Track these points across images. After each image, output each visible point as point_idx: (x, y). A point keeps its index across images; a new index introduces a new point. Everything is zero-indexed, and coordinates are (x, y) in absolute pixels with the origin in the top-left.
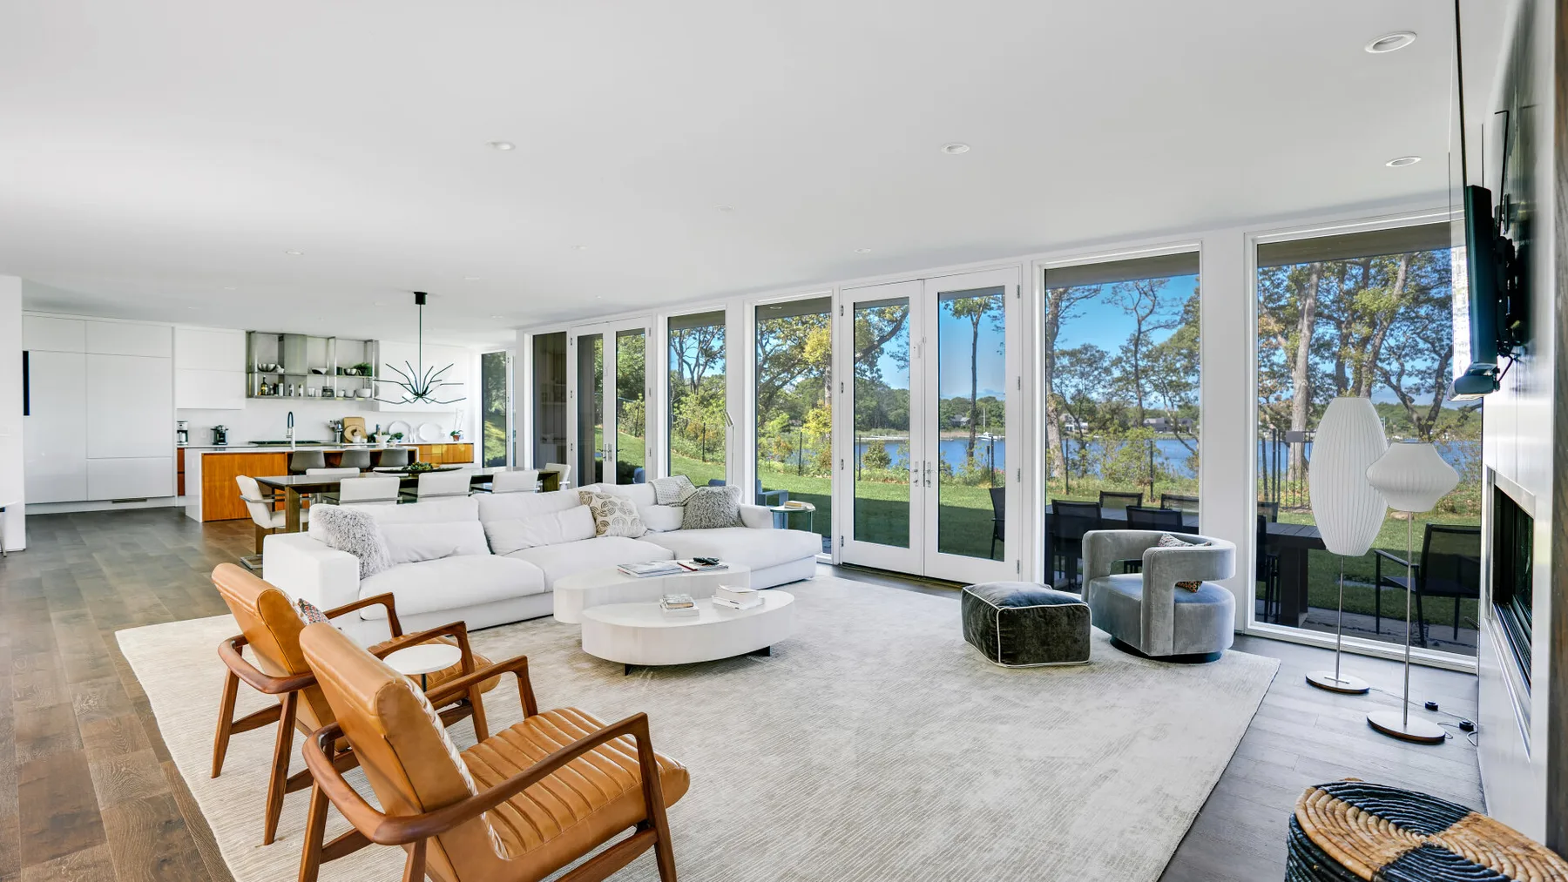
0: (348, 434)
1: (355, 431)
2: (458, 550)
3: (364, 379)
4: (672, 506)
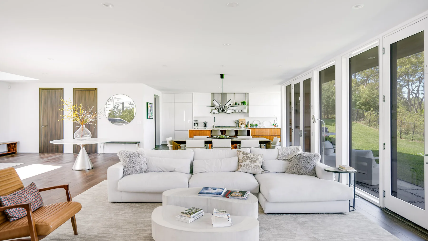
0: (240, 124)
2: (176, 170)
3: (244, 106)
4: (284, 161)
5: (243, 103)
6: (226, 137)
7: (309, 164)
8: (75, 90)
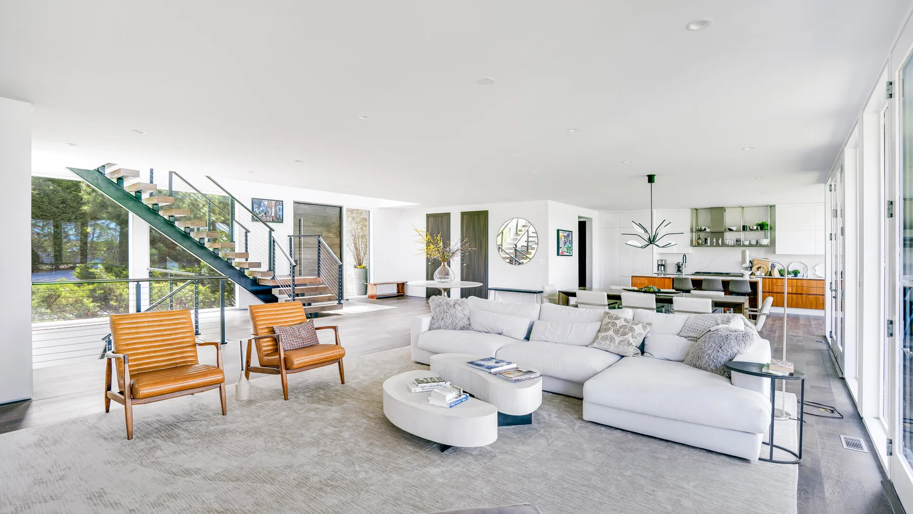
1: (760, 268)
2: (503, 332)
3: (762, 233)
4: (689, 340)
5: (762, 227)
6: (659, 290)
7: (722, 350)
8: (463, 214)
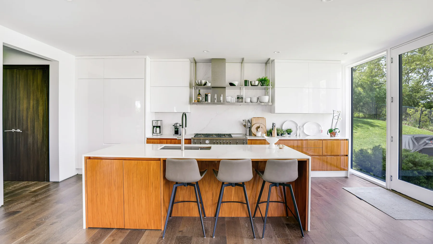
0: (254, 130)
1: (259, 127)
3: (264, 88)
5: (263, 82)
